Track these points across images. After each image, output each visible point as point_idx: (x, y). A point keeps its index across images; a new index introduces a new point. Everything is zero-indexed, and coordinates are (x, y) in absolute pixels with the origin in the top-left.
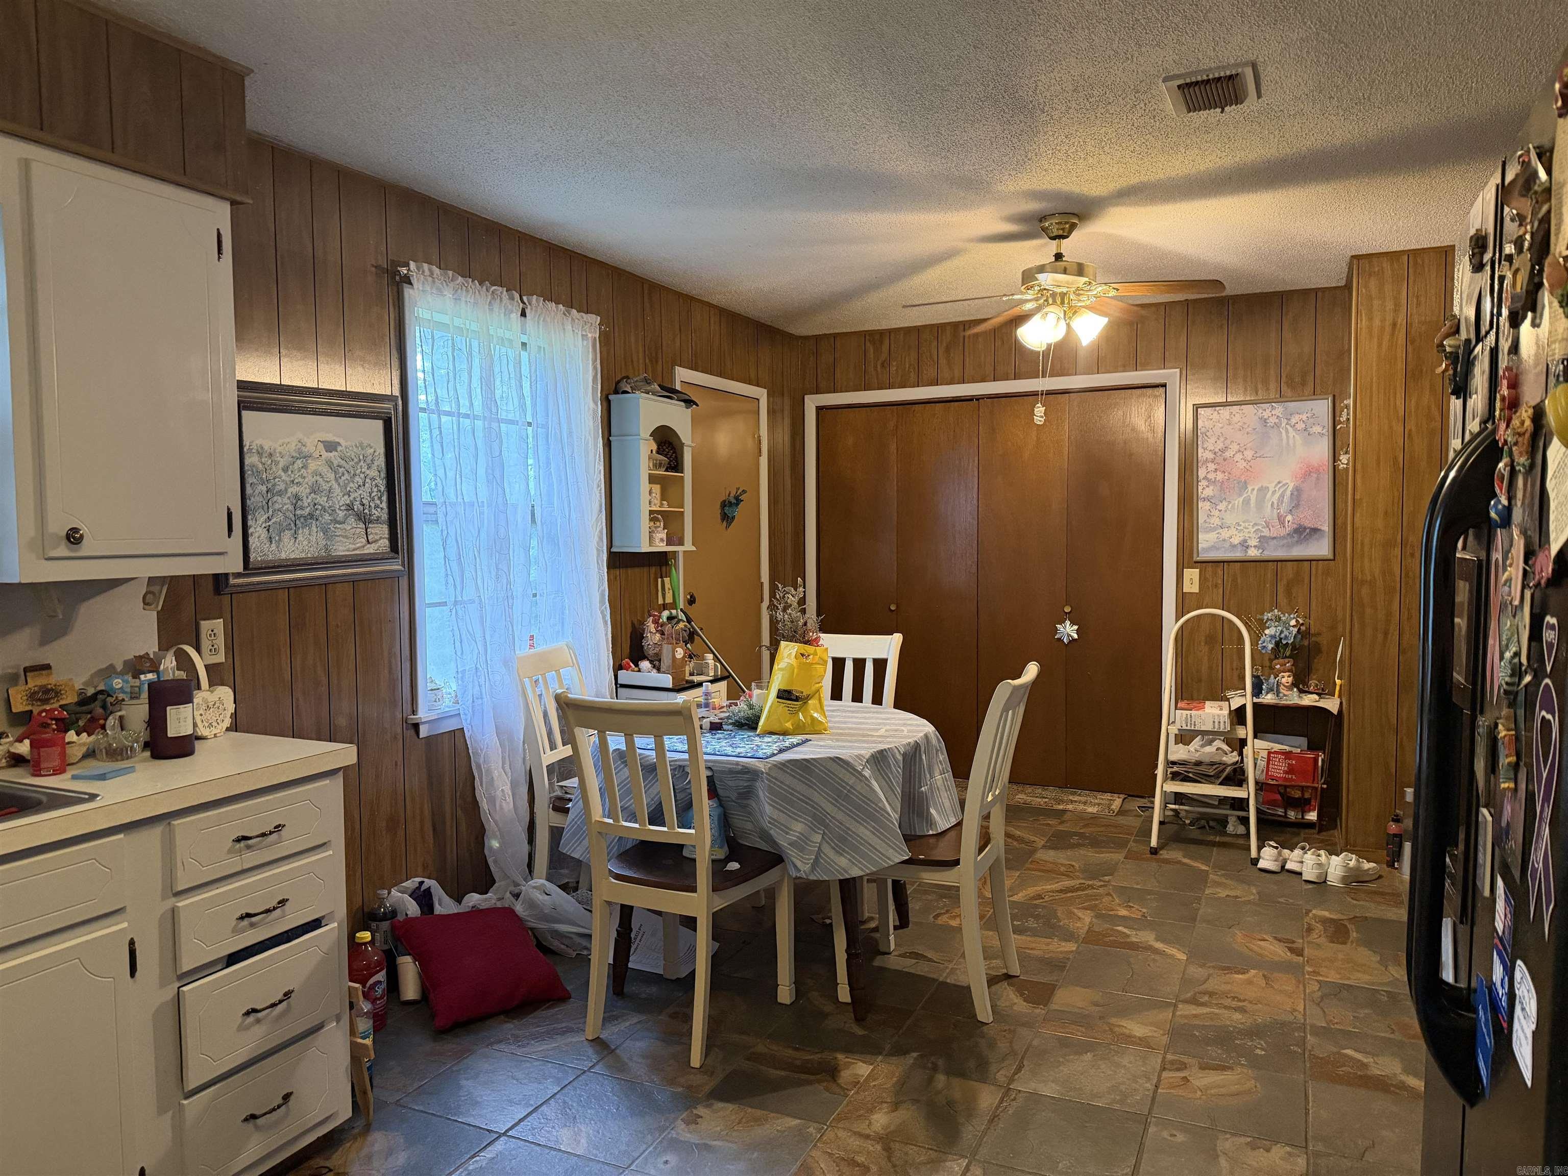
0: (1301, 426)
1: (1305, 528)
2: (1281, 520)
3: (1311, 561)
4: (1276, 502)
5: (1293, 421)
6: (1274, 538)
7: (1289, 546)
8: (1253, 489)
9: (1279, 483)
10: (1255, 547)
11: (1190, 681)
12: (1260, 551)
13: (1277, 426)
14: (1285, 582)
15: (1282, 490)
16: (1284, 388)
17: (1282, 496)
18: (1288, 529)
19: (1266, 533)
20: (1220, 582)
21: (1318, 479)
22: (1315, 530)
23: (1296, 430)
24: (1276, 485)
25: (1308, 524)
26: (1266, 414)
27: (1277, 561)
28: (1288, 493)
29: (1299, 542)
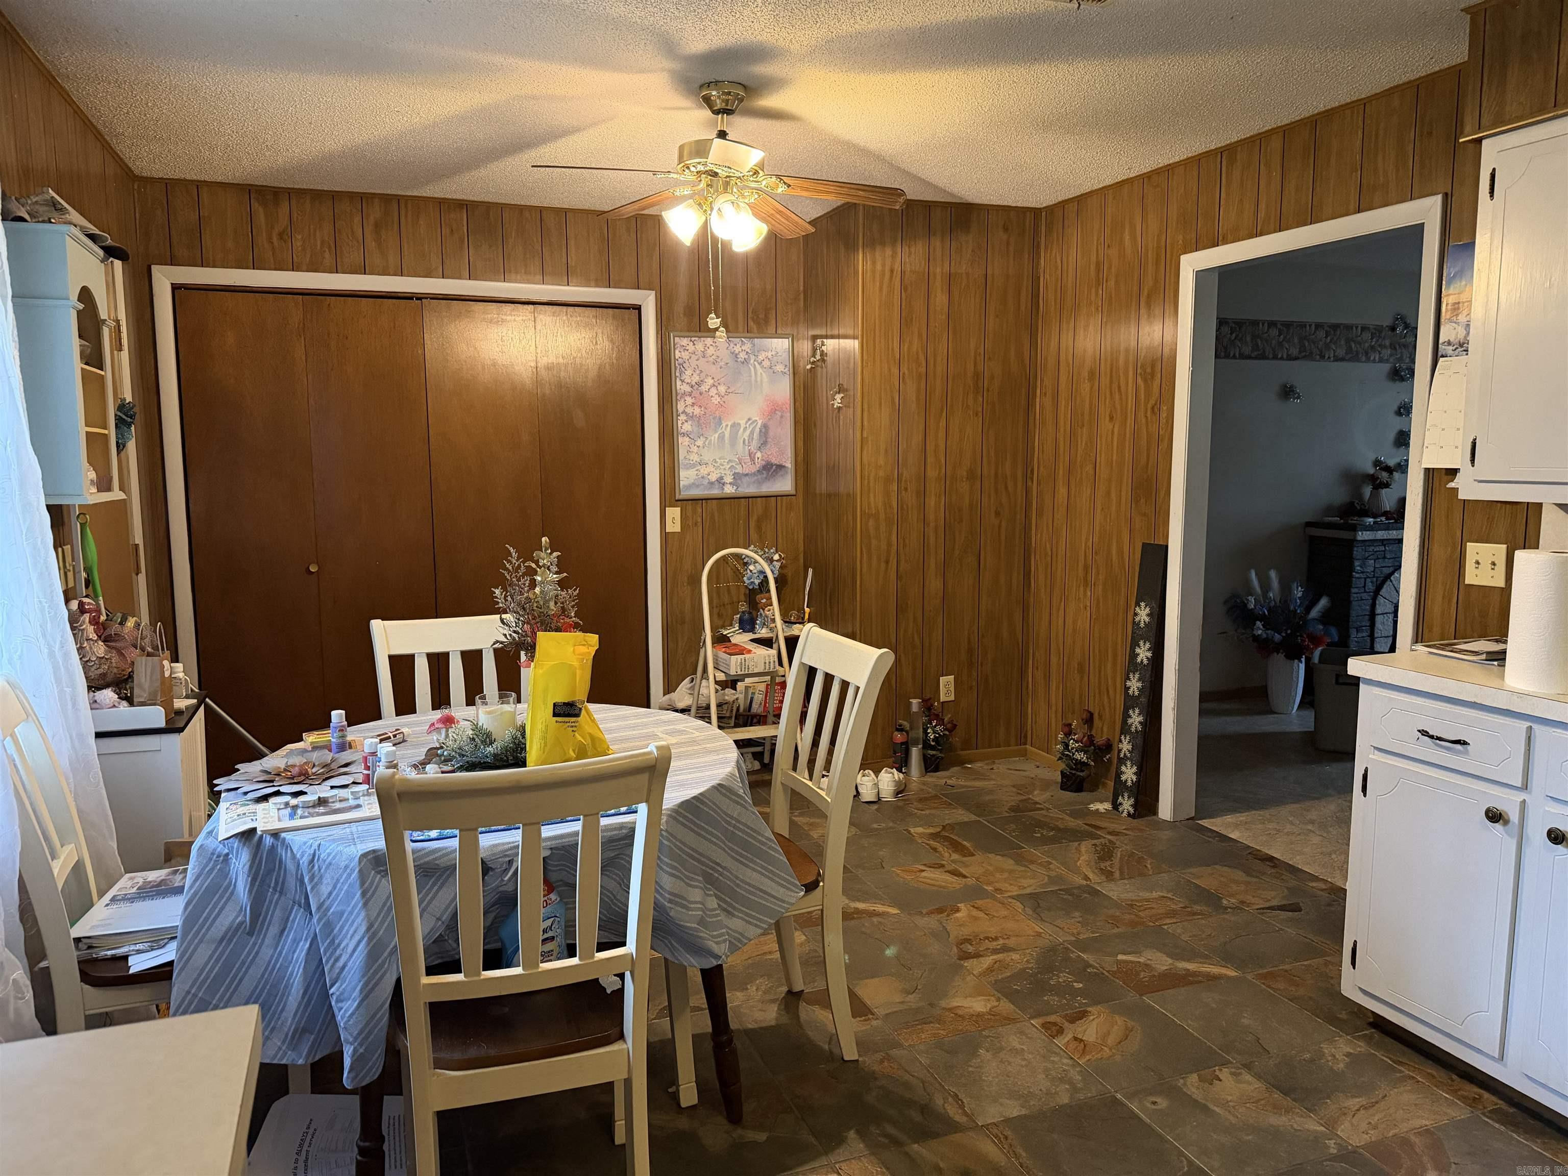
0: (766, 363)
1: (772, 465)
2: (751, 456)
3: (777, 496)
4: (746, 439)
5: (761, 358)
6: (747, 475)
7: (760, 483)
8: (727, 426)
9: (749, 419)
10: (730, 484)
11: (674, 623)
12: (735, 487)
13: (746, 361)
14: (755, 518)
15: (752, 427)
16: (751, 323)
17: (752, 432)
18: (759, 464)
19: (739, 469)
20: (699, 520)
21: (782, 417)
22: (781, 467)
23: (762, 367)
24: (747, 422)
25: (774, 461)
26: (737, 349)
27: (749, 498)
28: (757, 430)
29: (767, 479)
